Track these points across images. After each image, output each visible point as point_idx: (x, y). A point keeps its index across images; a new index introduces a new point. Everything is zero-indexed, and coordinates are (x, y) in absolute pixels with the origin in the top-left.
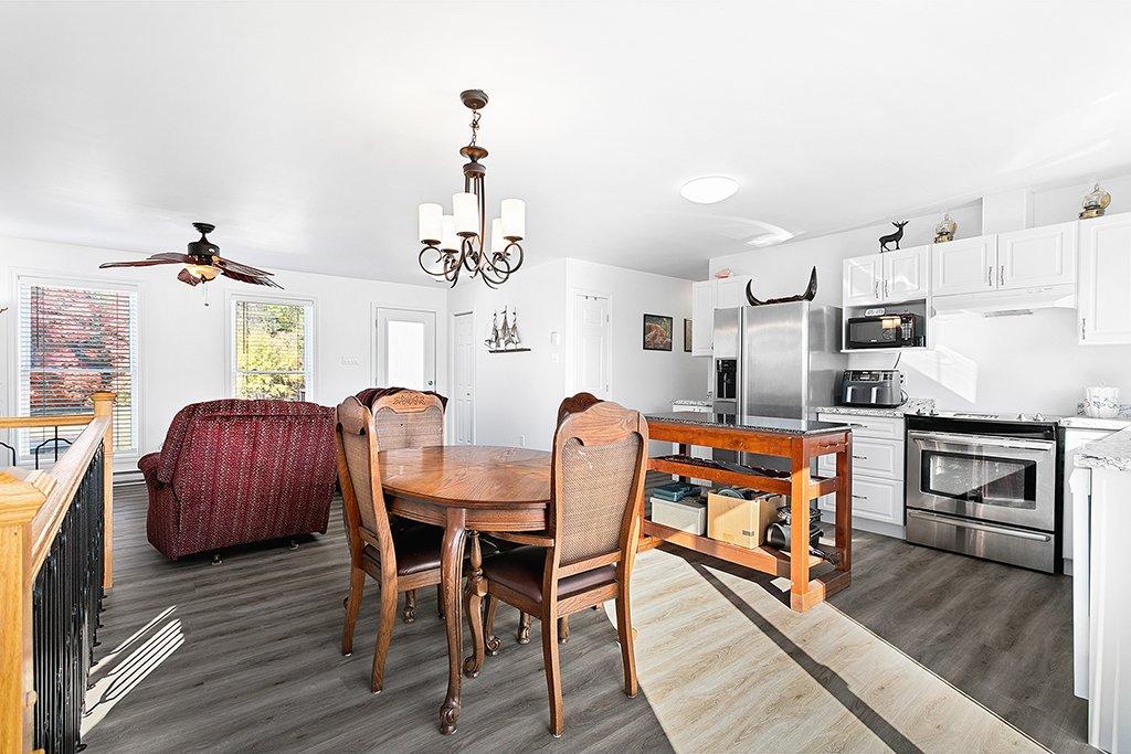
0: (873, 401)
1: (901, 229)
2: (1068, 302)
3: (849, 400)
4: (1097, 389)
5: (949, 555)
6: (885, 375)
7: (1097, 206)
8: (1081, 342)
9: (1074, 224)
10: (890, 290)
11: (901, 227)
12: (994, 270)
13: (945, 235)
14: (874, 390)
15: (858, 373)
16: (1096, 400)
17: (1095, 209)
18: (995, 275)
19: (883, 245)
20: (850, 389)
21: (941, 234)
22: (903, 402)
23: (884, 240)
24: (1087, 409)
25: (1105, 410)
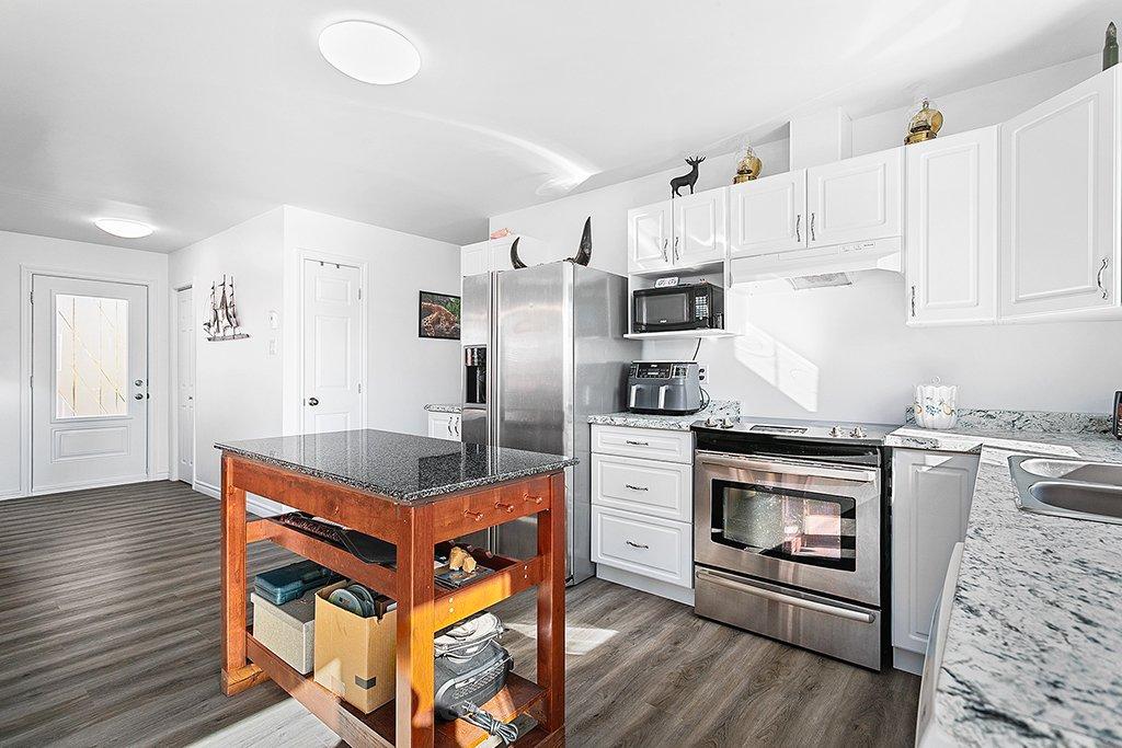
0: (661, 406)
1: (695, 168)
2: (891, 263)
3: (632, 405)
4: (930, 388)
5: (746, 638)
6: (678, 369)
7: (926, 127)
8: (911, 322)
9: (900, 150)
10: (681, 252)
11: (695, 164)
12: (803, 220)
13: (745, 173)
14: (663, 390)
15: (646, 366)
16: (929, 403)
17: (925, 129)
18: (805, 227)
19: (675, 189)
20: (634, 389)
21: (741, 172)
22: (703, 405)
23: (677, 183)
24: (919, 417)
25: (940, 418)
